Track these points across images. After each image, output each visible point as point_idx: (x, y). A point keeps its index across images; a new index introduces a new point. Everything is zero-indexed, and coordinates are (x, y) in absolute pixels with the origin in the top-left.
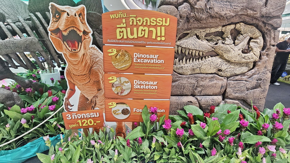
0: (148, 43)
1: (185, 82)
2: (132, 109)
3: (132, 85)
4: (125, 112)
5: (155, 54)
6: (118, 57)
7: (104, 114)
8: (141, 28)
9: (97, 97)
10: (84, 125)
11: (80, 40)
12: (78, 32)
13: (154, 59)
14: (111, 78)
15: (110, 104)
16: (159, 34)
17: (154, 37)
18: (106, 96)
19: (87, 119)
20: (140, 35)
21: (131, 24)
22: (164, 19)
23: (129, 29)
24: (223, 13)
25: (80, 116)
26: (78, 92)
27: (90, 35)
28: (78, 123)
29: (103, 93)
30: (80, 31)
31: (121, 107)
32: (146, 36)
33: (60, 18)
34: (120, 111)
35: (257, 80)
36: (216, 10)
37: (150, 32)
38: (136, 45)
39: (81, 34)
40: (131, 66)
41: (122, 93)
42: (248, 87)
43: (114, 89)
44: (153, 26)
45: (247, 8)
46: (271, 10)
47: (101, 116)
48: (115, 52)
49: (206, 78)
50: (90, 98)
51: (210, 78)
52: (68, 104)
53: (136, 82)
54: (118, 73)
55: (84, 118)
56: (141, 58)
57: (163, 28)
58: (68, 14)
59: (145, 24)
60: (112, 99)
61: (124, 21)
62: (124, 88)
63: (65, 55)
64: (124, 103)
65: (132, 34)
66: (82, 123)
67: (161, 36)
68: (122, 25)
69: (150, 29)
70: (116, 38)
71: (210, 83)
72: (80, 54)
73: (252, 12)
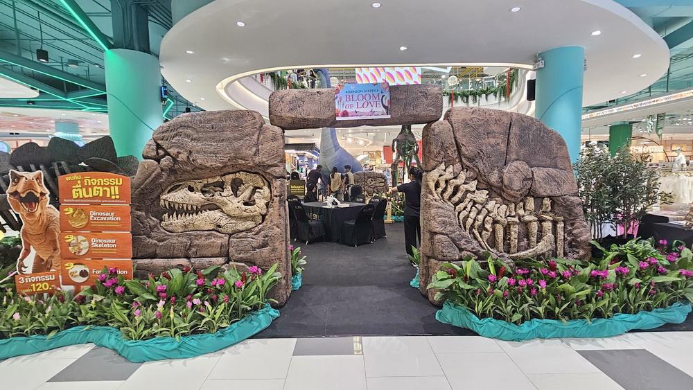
0: (103, 201)
1: (174, 242)
2: (91, 271)
3: (90, 243)
4: (83, 274)
5: (111, 212)
6: (74, 216)
7: (60, 277)
8: (95, 188)
9: (53, 257)
10: (38, 290)
11: (37, 200)
12: (35, 193)
13: (110, 217)
14: (67, 237)
15: (67, 265)
16: (113, 193)
17: (108, 196)
18: (63, 256)
19: (42, 282)
20: (95, 195)
21: (86, 184)
22: (117, 179)
23: (84, 189)
24: (208, 164)
25: (35, 279)
26: (33, 252)
27: (47, 196)
28: (32, 288)
29: (59, 253)
30: (37, 192)
31: (79, 268)
32: (101, 195)
33: (18, 182)
34: (78, 273)
35: (264, 237)
36: (199, 161)
37: (105, 192)
38: (92, 204)
39: (38, 195)
40: (88, 223)
41: (79, 252)
42: (253, 245)
43: (70, 248)
44: (107, 186)
45: (236, 158)
46: (264, 160)
47: (57, 279)
48: (71, 211)
49: (201, 235)
50: (45, 259)
51: (206, 236)
52: (22, 266)
53: (94, 240)
54: (75, 231)
55: (38, 282)
56: (97, 216)
57: (117, 188)
58: (26, 179)
59: (99, 184)
60: (70, 259)
61: (79, 182)
62: (81, 247)
63: (22, 215)
64: (82, 264)
65: (88, 193)
66: (37, 288)
67: (115, 195)
68: (77, 186)
69: (104, 189)
70: (72, 198)
71: (207, 242)
72: (37, 214)
73: (244, 162)
